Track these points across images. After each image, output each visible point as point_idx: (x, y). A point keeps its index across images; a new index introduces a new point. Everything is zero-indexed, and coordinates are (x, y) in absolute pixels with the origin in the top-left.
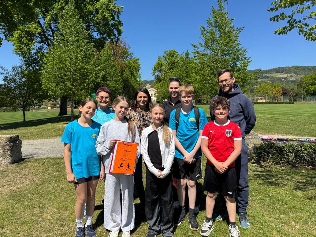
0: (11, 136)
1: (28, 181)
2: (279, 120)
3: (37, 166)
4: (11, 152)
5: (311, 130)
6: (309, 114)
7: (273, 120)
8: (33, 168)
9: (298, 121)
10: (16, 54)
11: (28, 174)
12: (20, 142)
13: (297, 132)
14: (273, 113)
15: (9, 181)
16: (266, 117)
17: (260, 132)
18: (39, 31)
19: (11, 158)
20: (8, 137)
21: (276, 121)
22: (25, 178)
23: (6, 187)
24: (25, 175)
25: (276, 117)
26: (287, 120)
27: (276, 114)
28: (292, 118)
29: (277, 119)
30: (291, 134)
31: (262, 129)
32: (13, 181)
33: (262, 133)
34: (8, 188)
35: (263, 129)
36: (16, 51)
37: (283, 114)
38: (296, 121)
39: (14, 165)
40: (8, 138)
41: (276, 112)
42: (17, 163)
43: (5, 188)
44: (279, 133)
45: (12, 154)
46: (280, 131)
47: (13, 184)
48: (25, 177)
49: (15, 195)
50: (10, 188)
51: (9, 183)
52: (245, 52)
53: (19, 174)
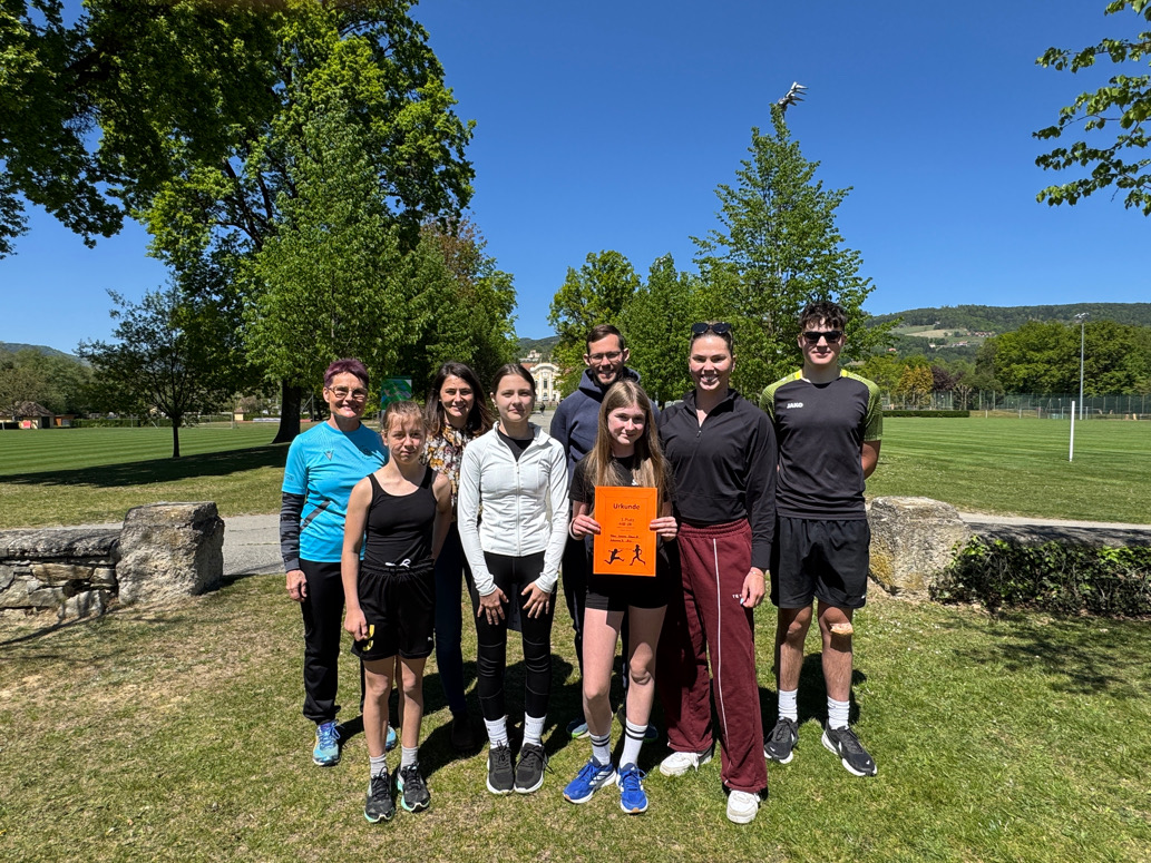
0: (197, 507)
1: (261, 650)
3: (275, 603)
4: (196, 558)
5: (1068, 498)
6: (1031, 448)
7: (935, 465)
8: (265, 609)
9: (1013, 471)
10: (155, 256)
11: (257, 629)
12: (221, 526)
13: (1027, 504)
14: (925, 445)
15: (202, 649)
18: (227, 191)
19: (196, 576)
20: (189, 510)
22: (251, 641)
23: (200, 669)
24: (247, 630)
26: (977, 465)
28: (990, 460)
29: (946, 464)
30: (1013, 509)
32: (214, 651)
34: (208, 676)
37: (955, 447)
38: (1006, 469)
39: (201, 598)
42: (213, 593)
43: (198, 674)
45: (198, 565)
47: (220, 660)
48: (251, 638)
49: (236, 697)
50: (213, 674)
51: (203, 657)
52: (856, 261)
53: (228, 628)
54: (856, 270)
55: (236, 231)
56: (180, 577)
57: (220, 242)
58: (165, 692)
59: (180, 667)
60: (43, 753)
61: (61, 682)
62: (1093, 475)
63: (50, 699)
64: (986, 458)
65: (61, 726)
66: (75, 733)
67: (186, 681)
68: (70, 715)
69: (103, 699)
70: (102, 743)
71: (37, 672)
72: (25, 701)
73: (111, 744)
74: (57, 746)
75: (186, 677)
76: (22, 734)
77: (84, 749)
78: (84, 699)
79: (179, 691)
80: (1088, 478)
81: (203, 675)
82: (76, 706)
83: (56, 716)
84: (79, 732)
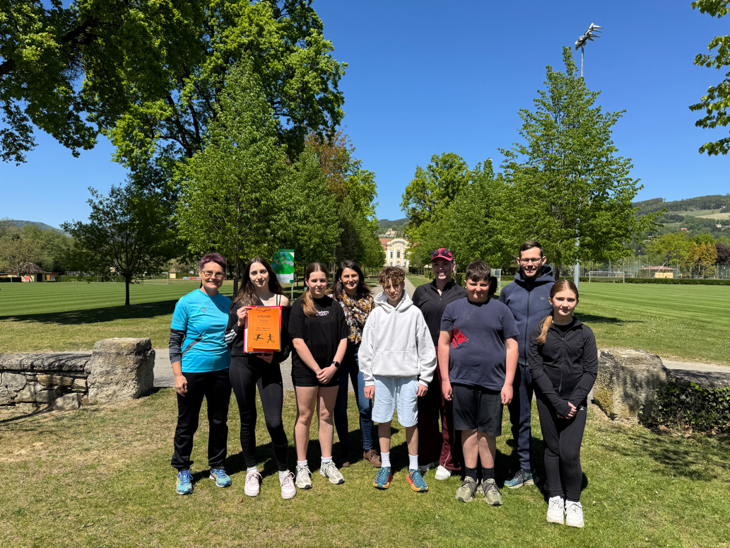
0: (138, 341)
2: (710, 326)
4: (137, 375)
7: (694, 325)
10: (117, 161)
12: (153, 354)
14: (694, 308)
15: (138, 432)
16: (677, 317)
17: (665, 354)
18: (168, 114)
19: (136, 387)
20: (134, 343)
21: (703, 328)
22: (168, 429)
23: (136, 444)
24: (167, 422)
25: (704, 319)
27: (701, 310)
29: (704, 324)
31: (669, 347)
32: (145, 433)
33: (668, 357)
34: (141, 448)
35: (672, 348)
36: (119, 156)
39: (141, 400)
40: (134, 345)
41: (702, 304)
42: (146, 398)
43: (135, 447)
44: (712, 358)
45: (139, 379)
46: (712, 354)
47: (148, 440)
49: (156, 461)
50: (144, 447)
51: (139, 437)
52: (627, 166)
53: (155, 420)
54: (627, 173)
55: (173, 142)
56: (126, 387)
57: (162, 150)
58: (115, 456)
59: (125, 442)
60: (46, 485)
61: (55, 447)
63: (49, 456)
65: (55, 471)
66: (63, 476)
67: (128, 450)
68: (61, 465)
69: (78, 458)
70: (78, 482)
71: (41, 441)
72: (35, 457)
73: (83, 483)
74: (54, 482)
75: (128, 448)
76: (34, 474)
77: (68, 484)
78: (68, 457)
79: (123, 456)
81: (138, 448)
82: (64, 460)
83: (52, 465)
84: (66, 475)
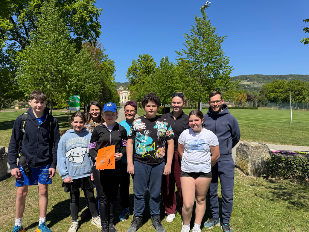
2: (256, 126)
5: (293, 138)
6: (278, 120)
9: (275, 128)
13: (281, 140)
18: (11, 27)
26: (264, 126)
30: (277, 142)
31: (248, 136)
37: (256, 120)
38: (272, 128)
52: (228, 60)
54: (228, 63)
55: (15, 42)
57: (9, 46)
62: (299, 130)
64: (266, 124)
80: (298, 131)
